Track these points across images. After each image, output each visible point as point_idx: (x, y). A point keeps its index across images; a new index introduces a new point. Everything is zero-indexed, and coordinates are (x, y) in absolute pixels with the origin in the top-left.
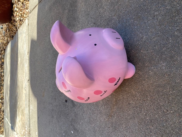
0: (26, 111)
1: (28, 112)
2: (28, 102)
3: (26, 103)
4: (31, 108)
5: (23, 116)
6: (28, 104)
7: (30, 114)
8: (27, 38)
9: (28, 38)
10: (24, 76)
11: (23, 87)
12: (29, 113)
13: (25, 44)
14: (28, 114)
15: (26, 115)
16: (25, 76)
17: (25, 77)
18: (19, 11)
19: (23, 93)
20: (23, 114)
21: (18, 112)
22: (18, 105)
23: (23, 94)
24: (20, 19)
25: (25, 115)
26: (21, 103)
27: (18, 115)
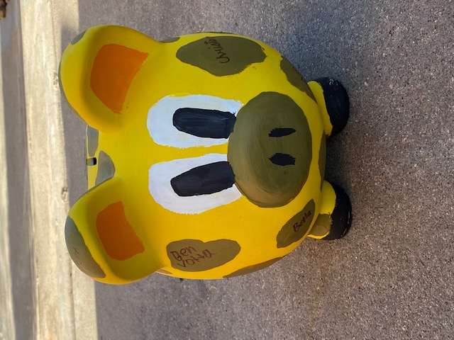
1: (69, 318)
3: (61, 279)
4: (78, 301)
6: (67, 285)
7: (74, 326)
8: (49, 16)
10: (50, 170)
11: (47, 218)
12: (73, 321)
13: (44, 39)
16: (53, 173)
17: (51, 176)
19: (48, 243)
21: (38, 319)
22: (37, 290)
23: (51, 245)
25: (61, 328)
26: (46, 283)
27: (38, 330)
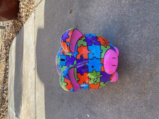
0: (32, 99)
2: (34, 89)
5: (29, 103)
9: (34, 29)
14: (34, 101)
15: (32, 102)
18: (25, 8)
20: (29, 102)
24: (26, 15)
